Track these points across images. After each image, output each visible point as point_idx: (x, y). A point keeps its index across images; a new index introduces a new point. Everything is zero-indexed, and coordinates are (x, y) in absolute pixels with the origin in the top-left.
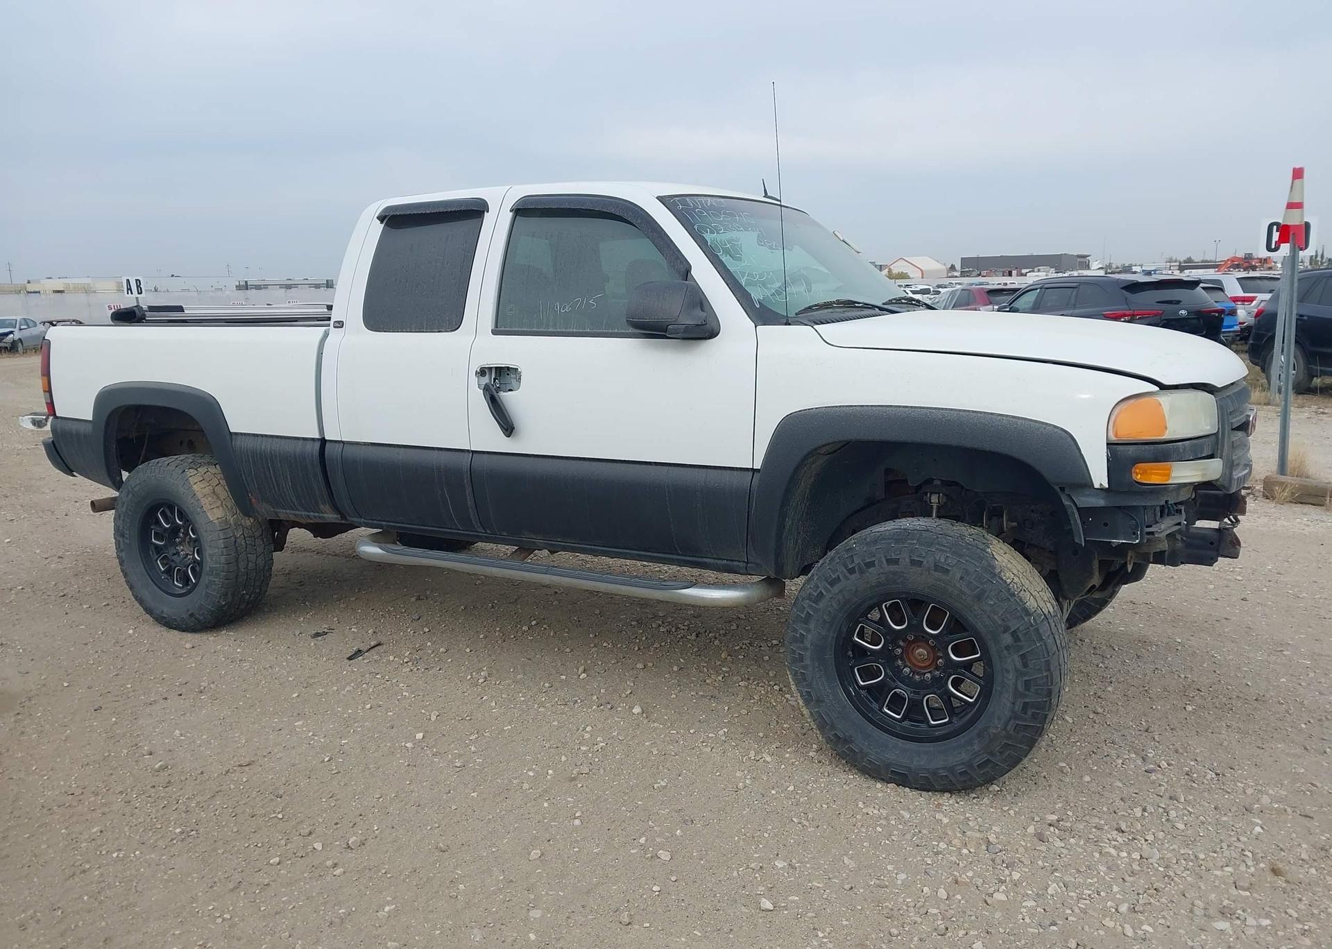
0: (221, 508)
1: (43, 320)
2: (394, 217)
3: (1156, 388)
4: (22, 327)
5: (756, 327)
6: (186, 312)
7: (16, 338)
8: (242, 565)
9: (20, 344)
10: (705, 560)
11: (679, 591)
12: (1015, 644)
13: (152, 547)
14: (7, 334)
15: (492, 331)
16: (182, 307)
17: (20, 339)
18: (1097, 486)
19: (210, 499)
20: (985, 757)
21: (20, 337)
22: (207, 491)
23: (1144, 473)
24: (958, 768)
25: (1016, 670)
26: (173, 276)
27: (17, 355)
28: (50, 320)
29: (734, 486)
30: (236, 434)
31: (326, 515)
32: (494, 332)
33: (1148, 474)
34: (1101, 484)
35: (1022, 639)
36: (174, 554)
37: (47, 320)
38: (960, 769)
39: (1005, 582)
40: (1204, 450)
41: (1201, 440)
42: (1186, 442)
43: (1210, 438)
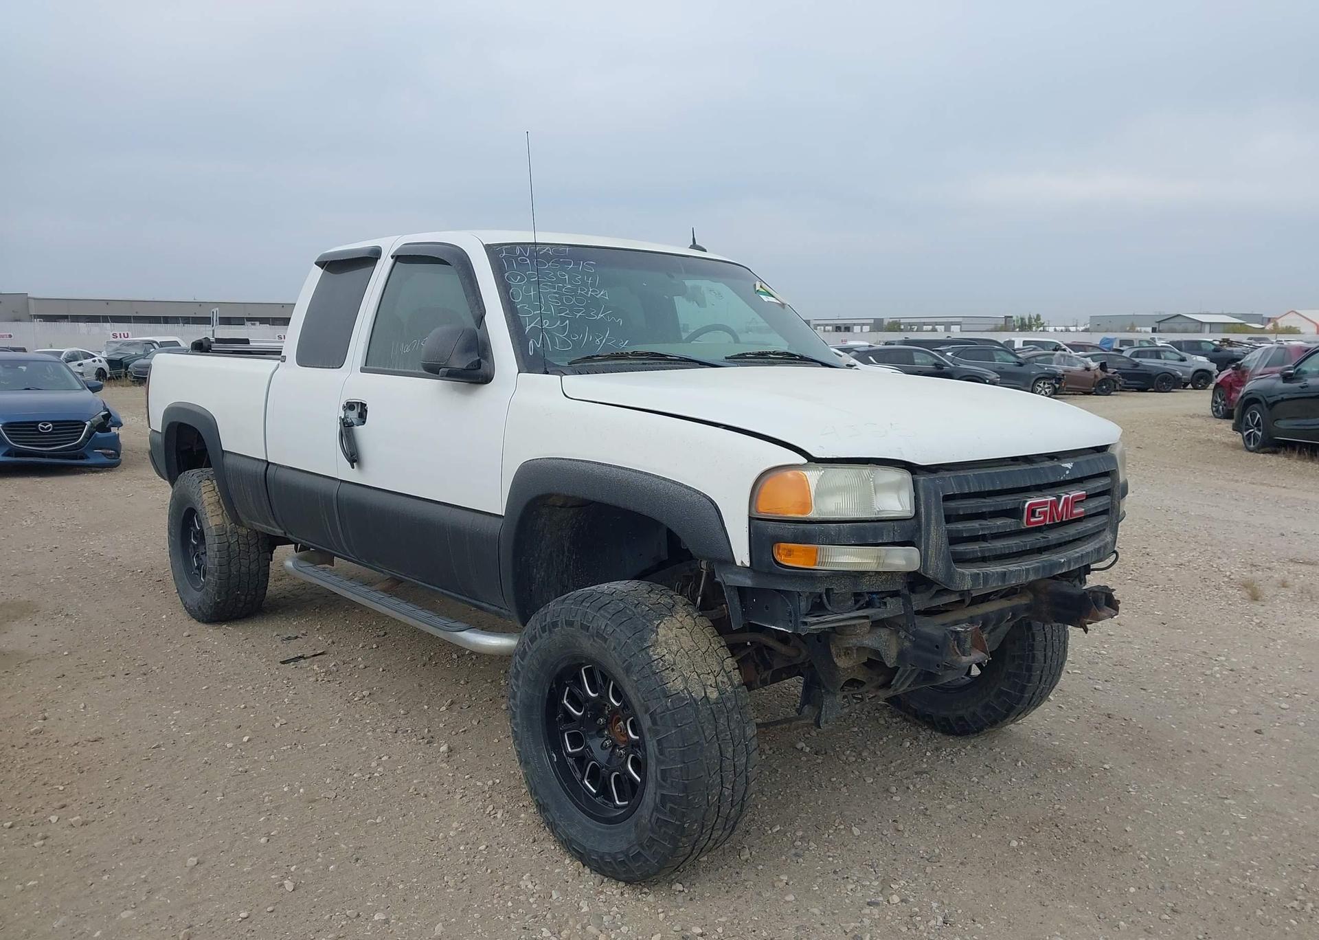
0: (220, 516)
2: (332, 262)
3: (804, 461)
5: (519, 373)
6: (251, 344)
8: (234, 570)
10: (483, 604)
11: (458, 633)
12: (654, 728)
13: (191, 546)
15: (361, 368)
16: (248, 340)
18: (739, 563)
19: (213, 507)
20: (637, 849)
22: (212, 500)
23: (789, 553)
24: (619, 856)
25: (656, 757)
29: (489, 532)
30: (226, 451)
31: (276, 530)
32: (362, 370)
33: (793, 557)
34: (742, 562)
35: (659, 723)
36: (202, 554)
38: (621, 858)
39: (651, 657)
40: (883, 535)
41: (876, 524)
42: (844, 525)
43: (899, 523)
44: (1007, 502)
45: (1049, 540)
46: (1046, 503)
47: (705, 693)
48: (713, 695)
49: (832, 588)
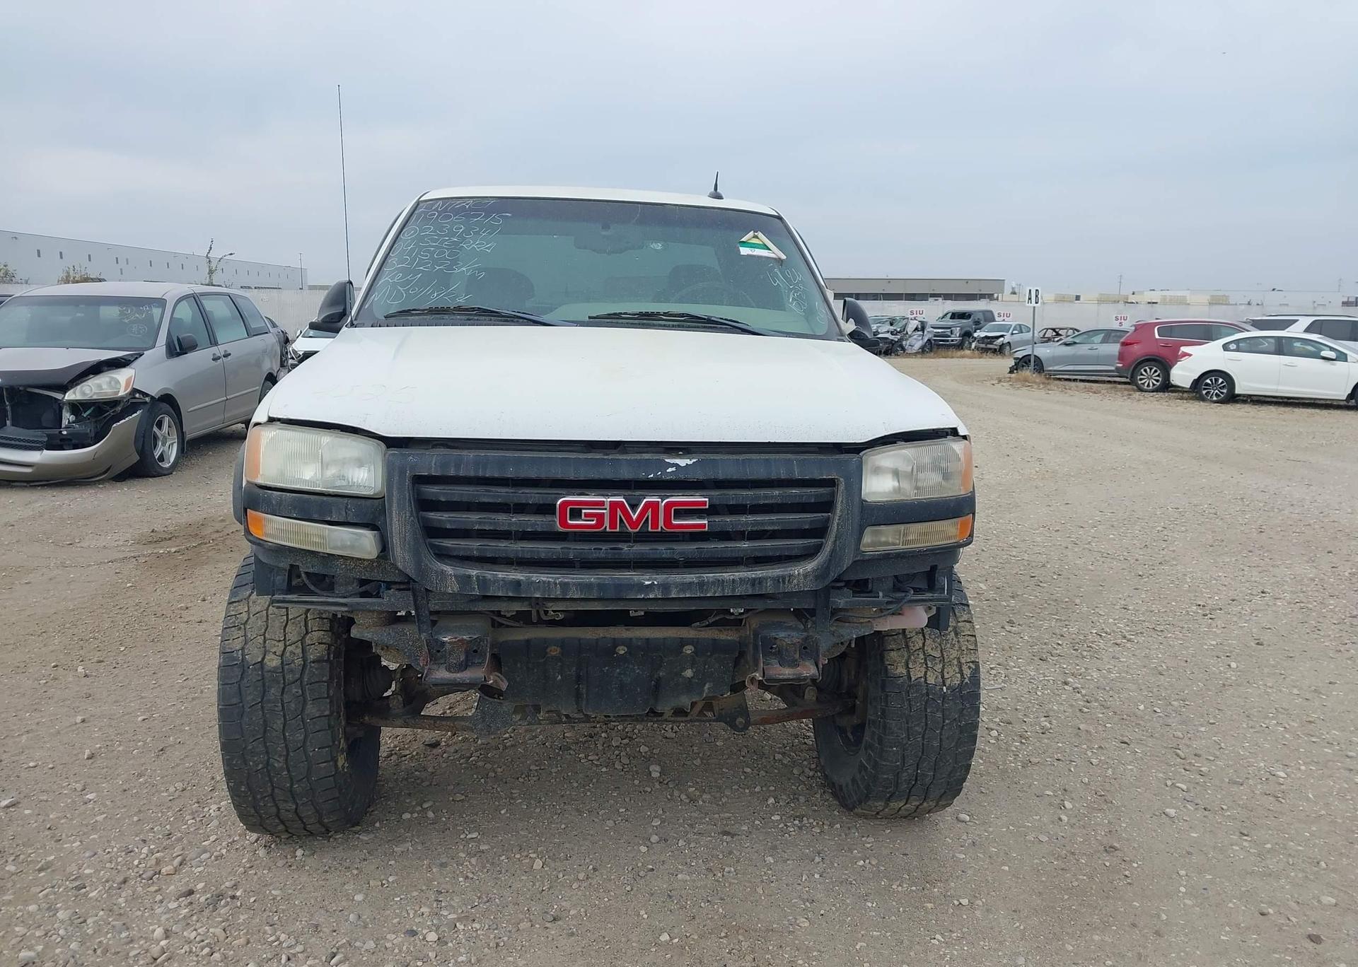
1: (1047, 327)
4: (1014, 332)
7: (1006, 341)
9: (1008, 347)
14: (998, 337)
17: (1009, 342)
21: (1011, 341)
26: (1274, 290)
27: (1005, 357)
28: (1054, 327)
37: (1051, 327)
40: (332, 512)
41: (325, 498)
42: (288, 494)
43: (356, 501)
44: (533, 496)
45: (621, 553)
46: (602, 503)
47: (263, 659)
48: (273, 662)
49: (298, 566)
